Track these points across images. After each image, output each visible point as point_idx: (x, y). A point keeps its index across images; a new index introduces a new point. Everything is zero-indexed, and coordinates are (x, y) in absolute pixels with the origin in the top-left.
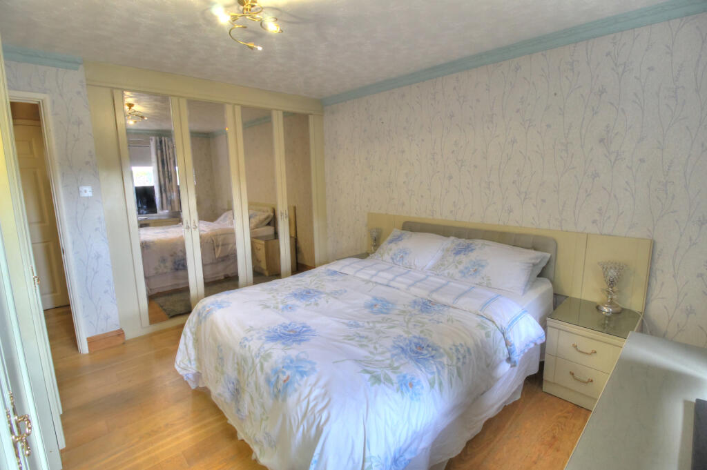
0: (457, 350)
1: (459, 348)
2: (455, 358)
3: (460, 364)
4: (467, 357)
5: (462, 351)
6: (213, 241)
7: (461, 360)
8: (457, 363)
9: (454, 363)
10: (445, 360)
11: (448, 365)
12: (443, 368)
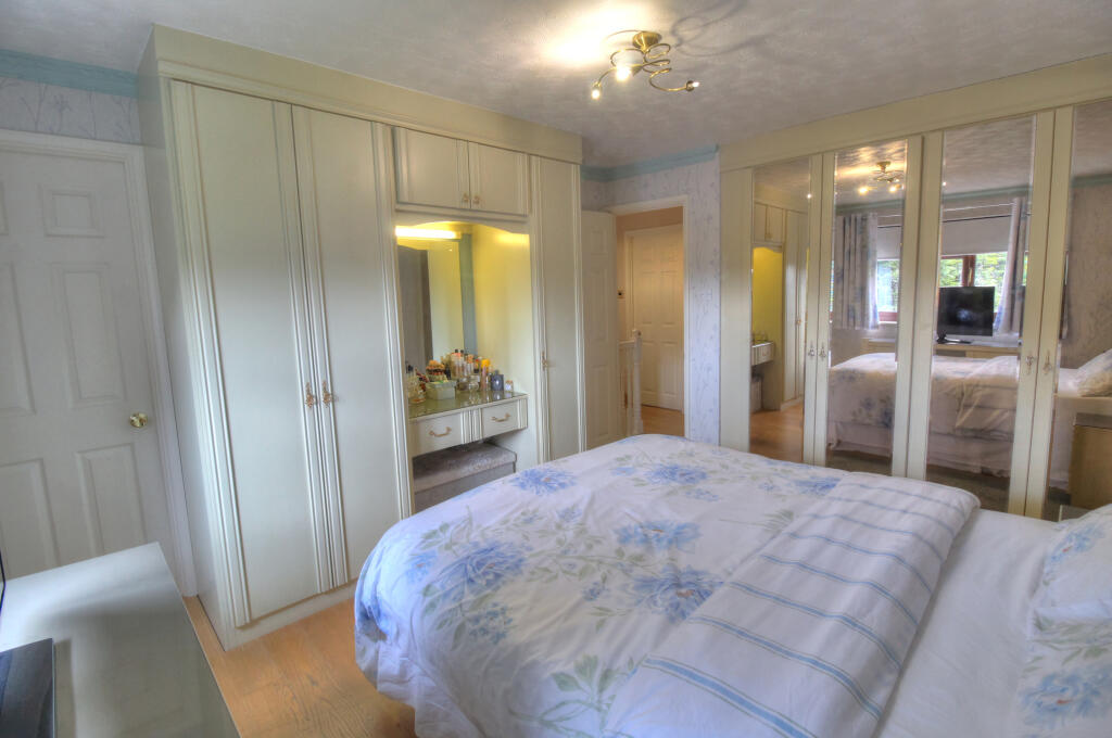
0: (494, 615)
1: (501, 617)
2: (475, 613)
3: (470, 626)
4: (488, 637)
5: (496, 623)
6: (963, 394)
7: (476, 627)
8: (469, 620)
9: (468, 615)
10: (470, 598)
11: (461, 606)
12: (454, 599)
